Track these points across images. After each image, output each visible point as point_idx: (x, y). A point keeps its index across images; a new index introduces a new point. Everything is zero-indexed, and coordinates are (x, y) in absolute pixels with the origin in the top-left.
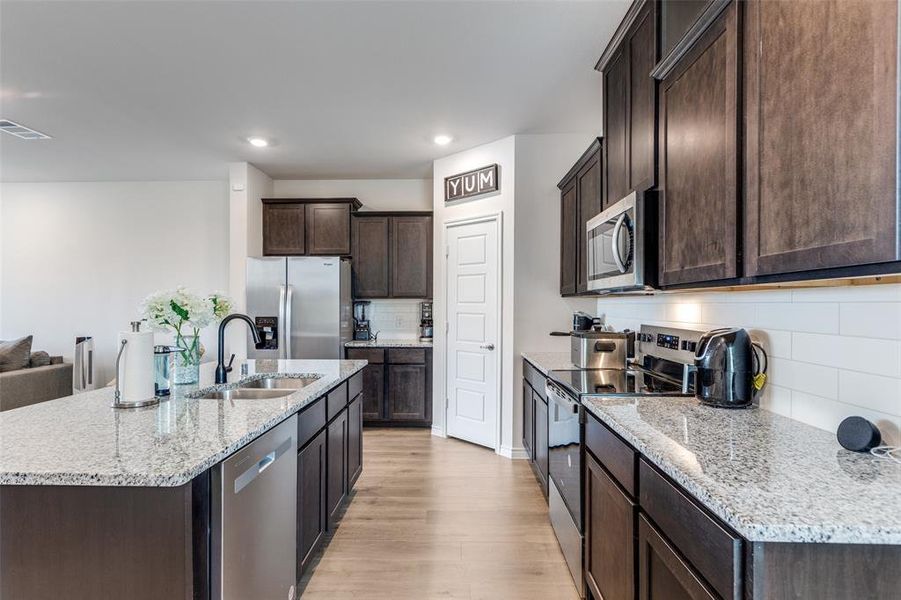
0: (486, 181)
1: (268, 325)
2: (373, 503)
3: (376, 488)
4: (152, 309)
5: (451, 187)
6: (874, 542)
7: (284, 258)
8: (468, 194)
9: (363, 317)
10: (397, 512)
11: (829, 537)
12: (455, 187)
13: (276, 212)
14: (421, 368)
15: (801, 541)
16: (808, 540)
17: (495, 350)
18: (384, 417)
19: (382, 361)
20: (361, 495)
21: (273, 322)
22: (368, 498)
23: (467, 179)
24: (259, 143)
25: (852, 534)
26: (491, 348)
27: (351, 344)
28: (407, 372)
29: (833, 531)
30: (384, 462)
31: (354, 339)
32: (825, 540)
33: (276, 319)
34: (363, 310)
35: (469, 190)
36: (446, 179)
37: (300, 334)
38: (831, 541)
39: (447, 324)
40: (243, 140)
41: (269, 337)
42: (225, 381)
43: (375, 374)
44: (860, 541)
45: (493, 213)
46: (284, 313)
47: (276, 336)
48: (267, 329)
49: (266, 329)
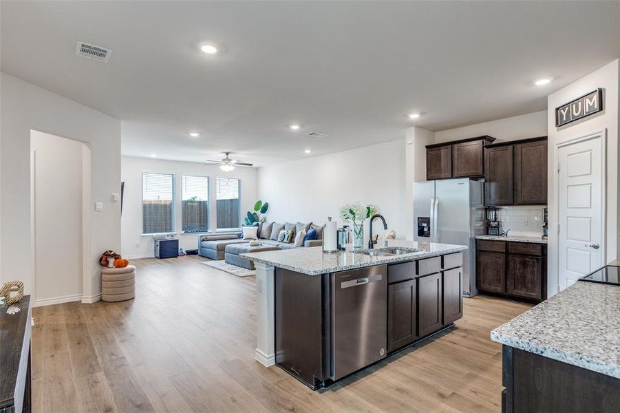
0: (591, 104)
1: (425, 222)
2: (464, 337)
3: (474, 331)
4: (343, 212)
5: (561, 113)
6: (576, 364)
7: (433, 181)
8: (576, 119)
9: (496, 218)
10: (477, 347)
11: (542, 352)
12: (564, 114)
13: (433, 153)
14: (537, 259)
15: (523, 349)
16: (527, 350)
17: (599, 249)
18: (506, 291)
19: (504, 251)
20: (460, 331)
21: (427, 220)
22: (464, 334)
23: (574, 105)
24: (414, 116)
25: (558, 355)
26: (596, 247)
27: (484, 237)
28: (525, 261)
29: (545, 349)
30: (490, 319)
31: (487, 234)
32: (539, 353)
33: (429, 218)
34: (495, 213)
35: (575, 114)
36: (557, 109)
37: (443, 229)
38: (543, 355)
39: (559, 225)
40: (406, 116)
41: (426, 230)
42: (372, 248)
43: (498, 260)
44: (565, 361)
45: (598, 131)
46: (433, 215)
47: (429, 229)
48: (425, 225)
49: (423, 225)
